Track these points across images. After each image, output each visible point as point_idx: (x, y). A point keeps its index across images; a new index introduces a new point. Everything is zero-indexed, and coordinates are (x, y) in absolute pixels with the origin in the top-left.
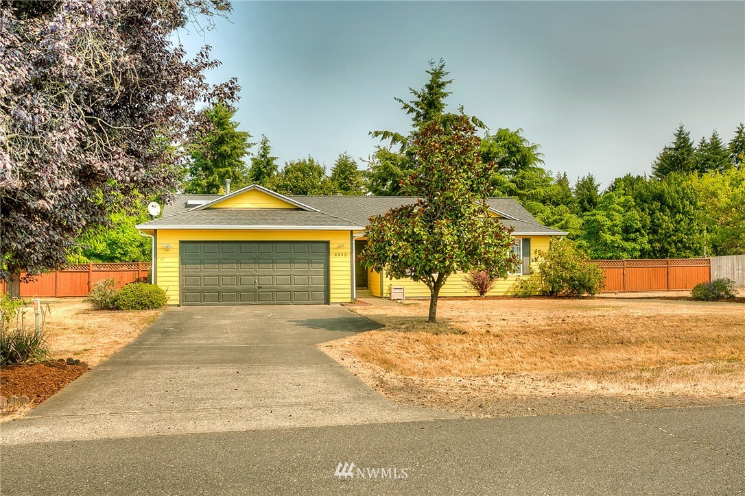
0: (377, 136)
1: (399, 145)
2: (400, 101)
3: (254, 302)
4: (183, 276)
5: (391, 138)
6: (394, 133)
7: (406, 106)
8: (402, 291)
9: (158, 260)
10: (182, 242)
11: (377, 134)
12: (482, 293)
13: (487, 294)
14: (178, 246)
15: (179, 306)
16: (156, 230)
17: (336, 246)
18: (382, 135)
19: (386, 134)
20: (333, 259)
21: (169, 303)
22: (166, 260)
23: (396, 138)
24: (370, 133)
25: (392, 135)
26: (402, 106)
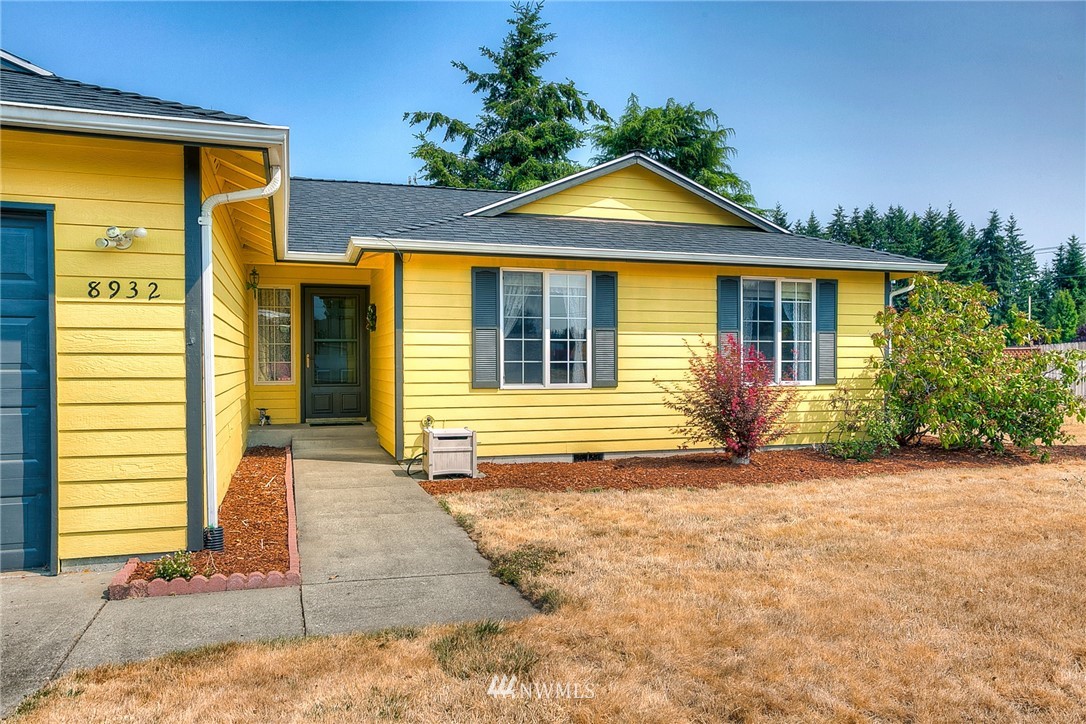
0: (419, 121)
1: (460, 141)
2: (464, 67)
5: (446, 127)
6: (452, 118)
7: (473, 77)
8: (465, 445)
11: (419, 118)
17: (89, 237)
18: (428, 121)
19: (437, 119)
20: (68, 313)
23: (454, 129)
24: (407, 115)
25: (448, 122)
26: (465, 76)
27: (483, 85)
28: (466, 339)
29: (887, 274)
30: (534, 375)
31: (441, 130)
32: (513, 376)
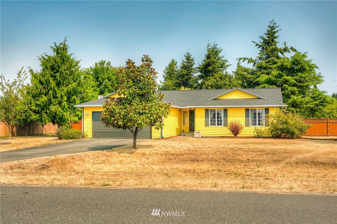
1: (252, 64)
2: (255, 42)
3: (121, 138)
4: (94, 126)
5: (248, 60)
7: (257, 45)
8: (199, 133)
9: (84, 120)
10: (93, 112)
11: (240, 59)
12: (235, 135)
13: (238, 136)
14: (91, 114)
15: (92, 138)
16: (83, 107)
18: (243, 60)
19: (245, 59)
21: (88, 137)
22: (87, 119)
24: (237, 59)
25: (248, 59)
26: (255, 44)
27: (260, 46)
28: (204, 119)
29: (280, 107)
30: (214, 124)
31: (247, 61)
32: (211, 124)
